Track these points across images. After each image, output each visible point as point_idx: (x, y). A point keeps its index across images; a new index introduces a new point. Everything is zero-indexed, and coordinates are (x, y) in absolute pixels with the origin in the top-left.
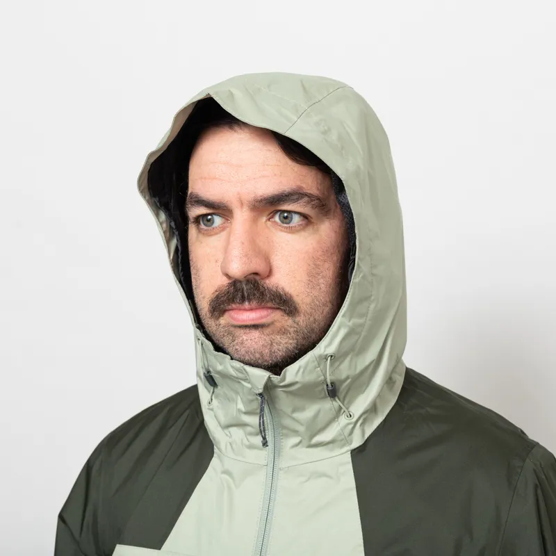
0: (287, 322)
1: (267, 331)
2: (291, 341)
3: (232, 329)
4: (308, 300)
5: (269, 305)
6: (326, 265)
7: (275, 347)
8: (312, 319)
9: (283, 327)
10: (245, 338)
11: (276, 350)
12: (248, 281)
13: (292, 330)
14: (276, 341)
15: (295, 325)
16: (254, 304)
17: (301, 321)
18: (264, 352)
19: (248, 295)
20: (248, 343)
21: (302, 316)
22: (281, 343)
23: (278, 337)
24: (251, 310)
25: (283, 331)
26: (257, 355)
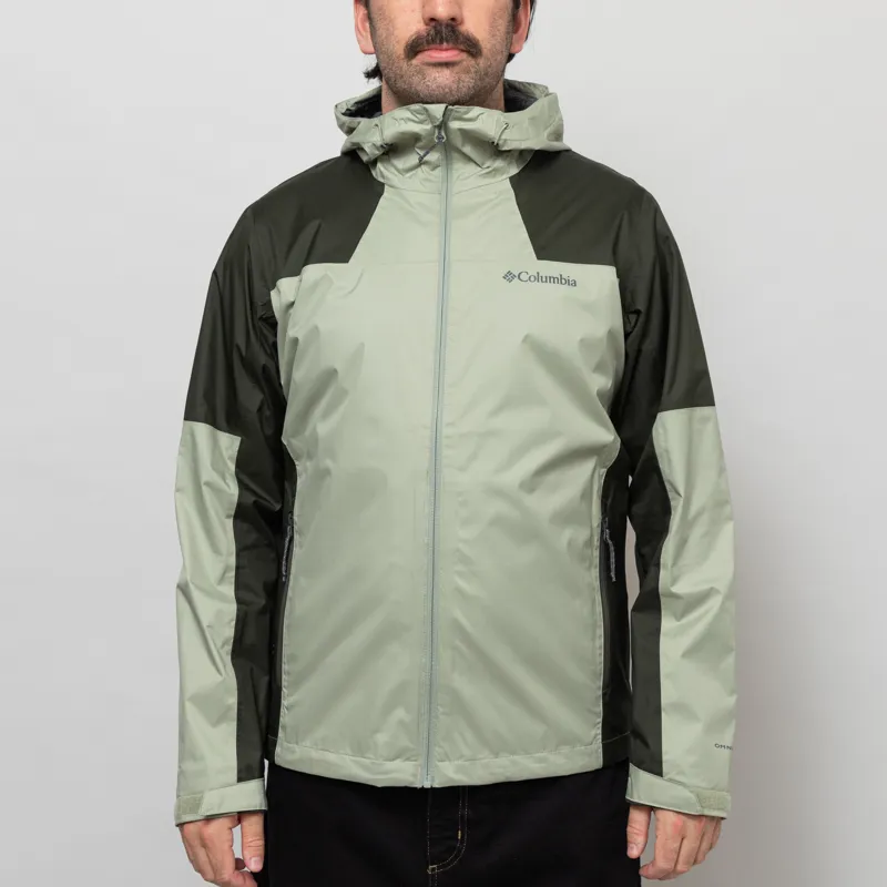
0: (472, 62)
1: (457, 69)
3: (425, 67)
4: (488, 46)
5: (462, 47)
6: (501, 21)
9: (468, 67)
10: (437, 75)
12: (447, 25)
13: (473, 70)
15: (477, 67)
16: (450, 45)
18: (452, 87)
19: (446, 38)
20: (440, 80)
21: (483, 58)
22: (465, 81)
23: (464, 75)
24: (447, 50)
25: (467, 71)
26: (447, 90)
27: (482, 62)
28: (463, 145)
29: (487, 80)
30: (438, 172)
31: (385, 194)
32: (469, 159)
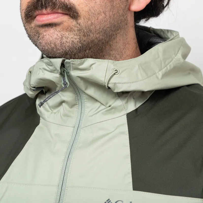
0: (73, 23)
1: (58, 28)
2: (76, 37)
3: (38, 29)
4: (86, 9)
5: (60, 11)
7: (64, 40)
8: (90, 22)
9: (69, 26)
10: (45, 34)
11: (65, 42)
13: (76, 29)
14: (65, 36)
15: (78, 26)
16: (49, 10)
17: (82, 23)
18: (56, 43)
19: (45, 4)
20: (47, 37)
21: (83, 19)
22: (68, 37)
23: (67, 33)
24: (48, 14)
25: (69, 29)
26: (53, 46)
27: (81, 21)
28: (86, 89)
29: (92, 35)
30: (75, 109)
31: (40, 124)
32: (95, 100)
